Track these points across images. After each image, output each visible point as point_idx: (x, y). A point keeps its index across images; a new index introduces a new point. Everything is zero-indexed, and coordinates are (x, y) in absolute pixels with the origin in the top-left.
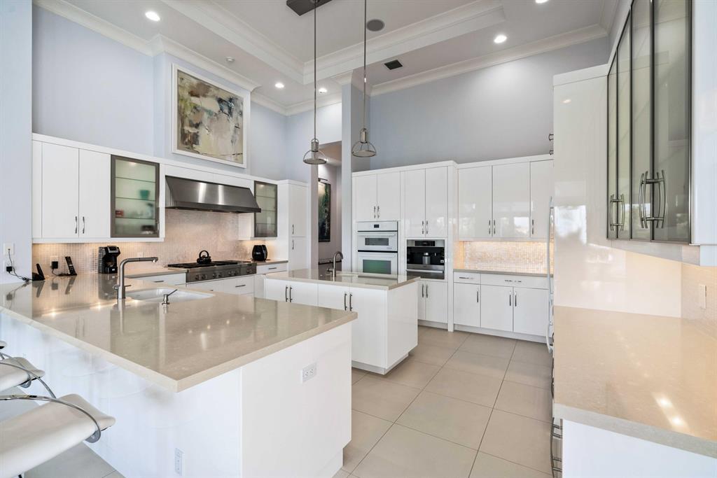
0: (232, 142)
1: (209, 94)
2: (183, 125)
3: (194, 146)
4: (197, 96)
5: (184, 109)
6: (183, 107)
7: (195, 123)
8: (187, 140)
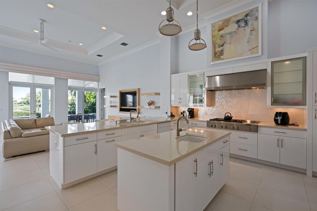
0: (248, 42)
1: (230, 23)
2: (215, 49)
3: (221, 57)
4: (223, 29)
5: (216, 41)
6: (215, 40)
7: (221, 44)
8: (217, 56)
